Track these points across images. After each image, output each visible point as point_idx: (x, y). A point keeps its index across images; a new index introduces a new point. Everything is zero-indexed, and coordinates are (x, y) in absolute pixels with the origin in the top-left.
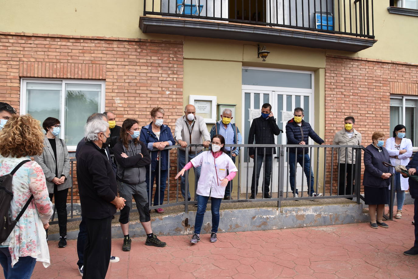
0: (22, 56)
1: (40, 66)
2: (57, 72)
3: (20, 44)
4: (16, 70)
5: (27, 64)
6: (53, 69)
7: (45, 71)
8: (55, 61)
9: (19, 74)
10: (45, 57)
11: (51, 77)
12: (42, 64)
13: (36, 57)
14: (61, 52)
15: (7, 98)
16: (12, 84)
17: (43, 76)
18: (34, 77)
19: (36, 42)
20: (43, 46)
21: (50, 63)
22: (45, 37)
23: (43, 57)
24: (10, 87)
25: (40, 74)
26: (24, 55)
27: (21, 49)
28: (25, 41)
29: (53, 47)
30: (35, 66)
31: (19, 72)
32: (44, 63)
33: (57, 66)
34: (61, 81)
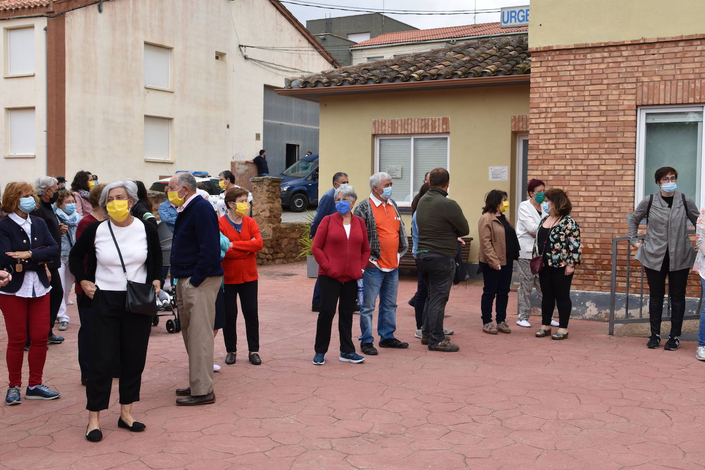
0: (641, 74)
1: (668, 88)
2: (696, 93)
3: (637, 57)
4: (631, 95)
5: (648, 87)
6: (689, 90)
7: (677, 94)
8: (692, 77)
9: (636, 102)
10: (676, 72)
11: (685, 102)
12: (671, 83)
13: (662, 73)
14: (701, 62)
15: (619, 139)
16: (626, 117)
17: (673, 101)
18: (659, 105)
19: (662, 51)
20: (673, 55)
21: (685, 81)
22: (676, 42)
23: (673, 72)
24: (623, 122)
25: (669, 100)
26: (643, 72)
27: (640, 63)
28: (645, 51)
29: (689, 55)
30: (660, 88)
31: (636, 100)
32: (674, 82)
33: (695, 85)
34: (702, 108)
